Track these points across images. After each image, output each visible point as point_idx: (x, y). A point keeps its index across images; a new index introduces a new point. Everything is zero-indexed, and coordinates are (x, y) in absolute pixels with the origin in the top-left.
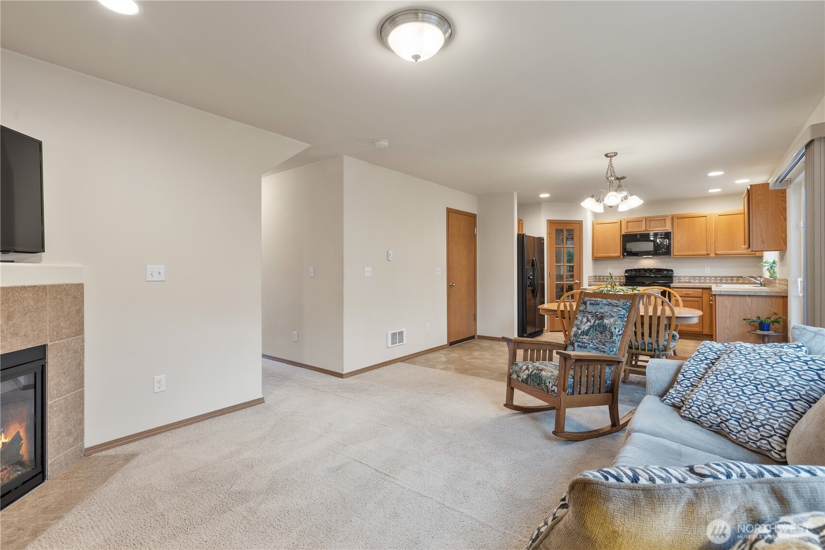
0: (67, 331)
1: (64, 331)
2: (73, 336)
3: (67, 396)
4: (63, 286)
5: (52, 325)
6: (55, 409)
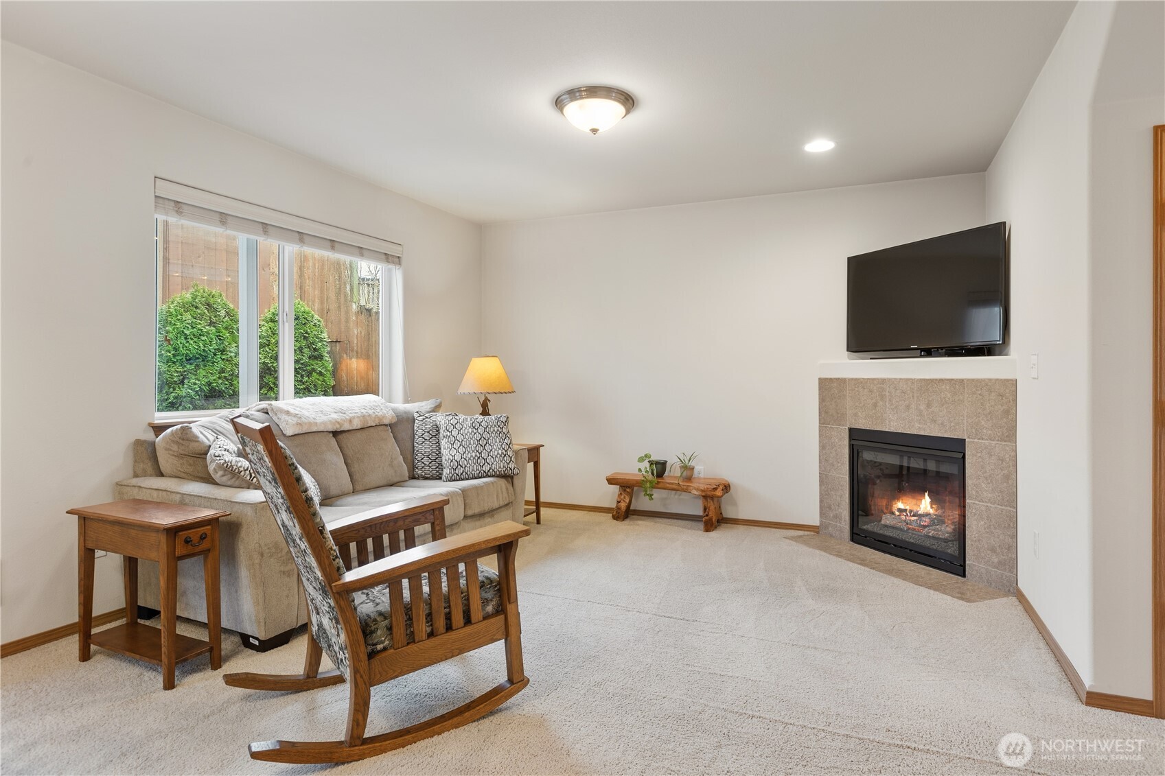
0: (990, 432)
1: (985, 431)
2: (998, 440)
3: (989, 505)
4: (983, 380)
5: (970, 421)
6: (974, 511)
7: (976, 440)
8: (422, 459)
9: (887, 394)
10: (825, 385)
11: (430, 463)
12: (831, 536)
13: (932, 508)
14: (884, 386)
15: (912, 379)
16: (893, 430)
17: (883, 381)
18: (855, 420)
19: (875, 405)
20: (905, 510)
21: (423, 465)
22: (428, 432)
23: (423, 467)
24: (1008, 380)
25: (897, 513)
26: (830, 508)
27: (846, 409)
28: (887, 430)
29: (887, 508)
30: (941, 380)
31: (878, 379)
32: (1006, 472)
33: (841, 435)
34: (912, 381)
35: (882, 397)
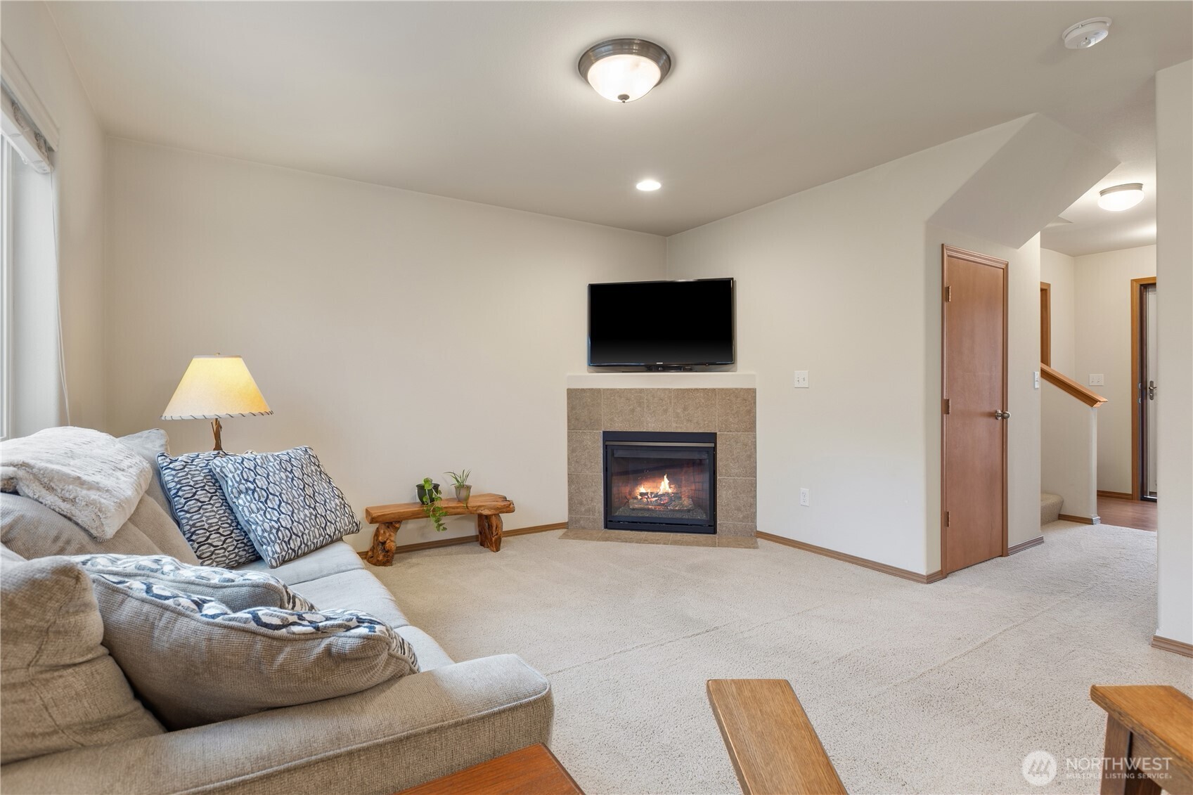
0: (736, 426)
1: (732, 426)
2: (741, 432)
3: (736, 478)
4: (732, 389)
5: (720, 419)
6: (724, 484)
7: (725, 433)
8: (208, 538)
9: (645, 401)
10: (573, 395)
11: (224, 542)
12: (584, 528)
13: (670, 487)
14: (642, 395)
15: (669, 389)
16: (650, 430)
17: (641, 391)
18: (611, 424)
19: (633, 410)
20: (647, 494)
21: (212, 549)
22: (203, 488)
23: (213, 553)
24: (750, 389)
25: (639, 497)
26: (581, 503)
27: (600, 415)
28: (645, 430)
29: (630, 494)
30: (697, 390)
31: (636, 389)
32: (749, 453)
33: (594, 438)
34: (669, 390)
35: (640, 404)
